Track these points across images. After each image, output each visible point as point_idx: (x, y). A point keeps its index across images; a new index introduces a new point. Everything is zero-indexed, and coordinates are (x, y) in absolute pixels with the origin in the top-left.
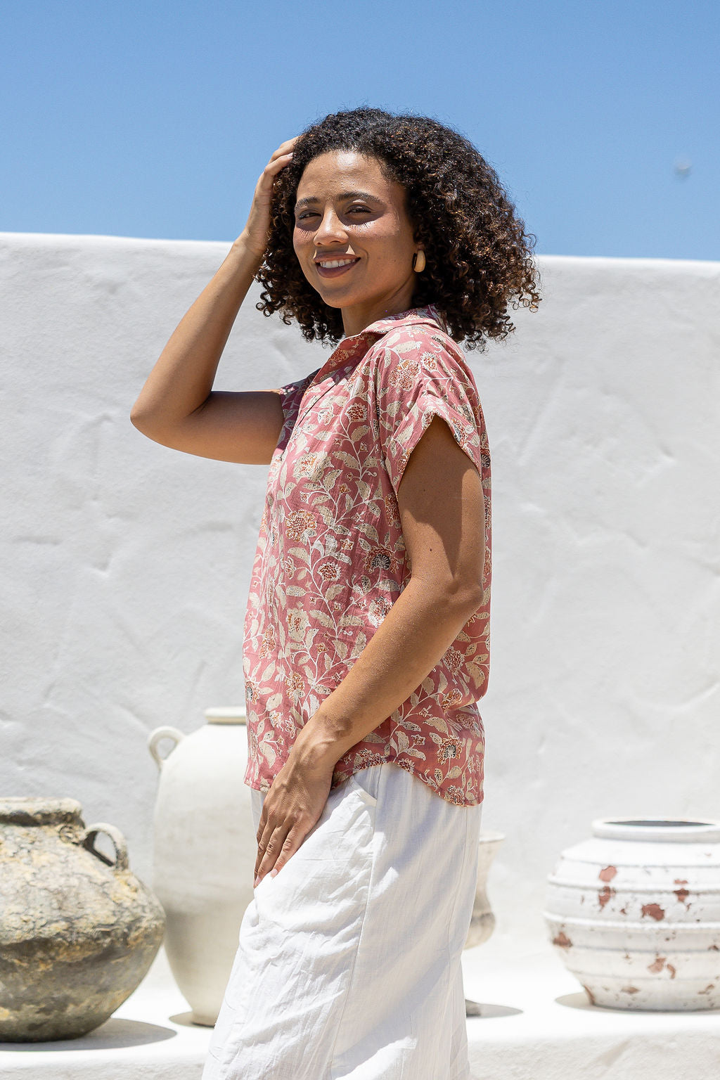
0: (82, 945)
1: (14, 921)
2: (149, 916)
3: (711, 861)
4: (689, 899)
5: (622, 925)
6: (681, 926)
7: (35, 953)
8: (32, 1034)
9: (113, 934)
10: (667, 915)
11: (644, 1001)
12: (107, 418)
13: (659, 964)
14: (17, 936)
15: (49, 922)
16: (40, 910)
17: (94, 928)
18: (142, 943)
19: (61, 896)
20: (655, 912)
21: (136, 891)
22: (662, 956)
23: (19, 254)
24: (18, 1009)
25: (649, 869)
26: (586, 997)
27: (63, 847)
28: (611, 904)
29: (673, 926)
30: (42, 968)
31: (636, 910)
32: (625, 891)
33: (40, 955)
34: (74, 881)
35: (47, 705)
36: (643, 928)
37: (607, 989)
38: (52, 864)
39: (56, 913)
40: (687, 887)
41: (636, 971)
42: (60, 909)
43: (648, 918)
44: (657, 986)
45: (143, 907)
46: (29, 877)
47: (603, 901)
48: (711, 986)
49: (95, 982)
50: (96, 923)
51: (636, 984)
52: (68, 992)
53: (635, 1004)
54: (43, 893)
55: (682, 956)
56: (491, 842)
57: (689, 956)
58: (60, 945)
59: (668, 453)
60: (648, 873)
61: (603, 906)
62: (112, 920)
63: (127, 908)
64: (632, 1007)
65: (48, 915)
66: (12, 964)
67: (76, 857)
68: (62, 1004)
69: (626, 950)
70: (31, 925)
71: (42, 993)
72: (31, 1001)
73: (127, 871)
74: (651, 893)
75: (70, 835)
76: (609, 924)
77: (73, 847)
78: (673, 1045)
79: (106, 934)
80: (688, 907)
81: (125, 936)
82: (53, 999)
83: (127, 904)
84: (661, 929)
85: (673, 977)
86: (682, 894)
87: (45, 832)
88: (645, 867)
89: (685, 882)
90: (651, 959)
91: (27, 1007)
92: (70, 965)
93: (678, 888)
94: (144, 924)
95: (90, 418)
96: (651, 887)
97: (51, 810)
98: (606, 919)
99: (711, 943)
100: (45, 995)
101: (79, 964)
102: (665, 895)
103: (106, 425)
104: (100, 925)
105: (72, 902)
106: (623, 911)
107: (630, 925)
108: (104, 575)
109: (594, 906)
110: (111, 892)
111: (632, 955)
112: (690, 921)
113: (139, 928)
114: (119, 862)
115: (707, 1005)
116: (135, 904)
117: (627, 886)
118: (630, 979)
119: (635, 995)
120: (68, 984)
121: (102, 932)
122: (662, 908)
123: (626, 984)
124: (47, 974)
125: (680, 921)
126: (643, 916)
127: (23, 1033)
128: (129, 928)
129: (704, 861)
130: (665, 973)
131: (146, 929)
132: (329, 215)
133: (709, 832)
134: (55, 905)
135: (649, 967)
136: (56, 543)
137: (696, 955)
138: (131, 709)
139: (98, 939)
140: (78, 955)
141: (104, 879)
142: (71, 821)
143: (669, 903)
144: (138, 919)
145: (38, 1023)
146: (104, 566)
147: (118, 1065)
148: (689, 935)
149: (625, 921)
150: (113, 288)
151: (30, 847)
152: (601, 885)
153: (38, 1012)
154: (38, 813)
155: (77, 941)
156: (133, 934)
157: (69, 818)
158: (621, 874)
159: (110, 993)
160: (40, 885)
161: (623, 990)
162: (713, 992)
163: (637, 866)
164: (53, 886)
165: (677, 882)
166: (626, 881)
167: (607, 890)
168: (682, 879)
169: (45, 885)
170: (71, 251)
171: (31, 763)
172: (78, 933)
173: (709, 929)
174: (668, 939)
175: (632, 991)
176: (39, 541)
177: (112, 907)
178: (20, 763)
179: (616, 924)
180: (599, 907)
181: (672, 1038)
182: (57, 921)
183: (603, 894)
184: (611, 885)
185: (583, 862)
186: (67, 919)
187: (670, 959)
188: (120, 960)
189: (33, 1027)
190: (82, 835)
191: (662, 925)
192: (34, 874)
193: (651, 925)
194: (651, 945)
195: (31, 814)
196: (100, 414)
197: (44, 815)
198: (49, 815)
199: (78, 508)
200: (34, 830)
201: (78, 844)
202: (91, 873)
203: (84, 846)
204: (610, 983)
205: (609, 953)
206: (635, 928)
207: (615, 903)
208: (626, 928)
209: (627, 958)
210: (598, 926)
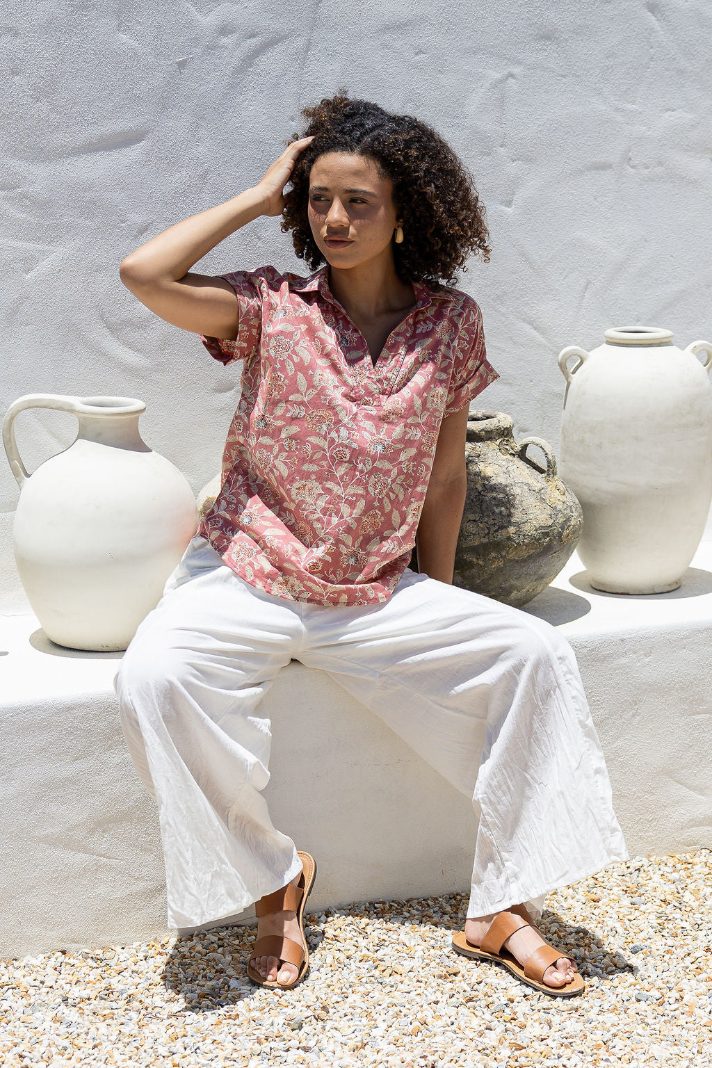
0: (527, 545)
2: (575, 515)
9: (551, 534)
12: (511, 75)
15: (501, 528)
16: (492, 517)
17: (536, 530)
18: (571, 538)
19: (508, 504)
21: (564, 493)
27: (504, 459)
30: (495, 565)
33: (494, 555)
34: (517, 490)
38: (497, 475)
39: (506, 519)
42: (509, 515)
45: (571, 507)
46: (480, 488)
49: (535, 573)
50: (537, 526)
52: (513, 583)
54: (494, 502)
58: (510, 546)
62: (550, 522)
63: (560, 511)
65: (499, 521)
66: (471, 564)
67: (515, 467)
68: (508, 592)
70: (486, 531)
73: (556, 477)
75: (507, 447)
77: (511, 458)
79: (547, 534)
81: (560, 534)
82: (501, 588)
83: (560, 507)
87: (488, 446)
92: (517, 561)
94: (573, 523)
95: (498, 76)
97: (492, 427)
101: (524, 560)
103: (511, 81)
104: (541, 528)
105: (517, 508)
108: (509, 210)
110: (547, 497)
113: (569, 526)
114: (550, 470)
116: (565, 506)
120: (515, 577)
121: (542, 533)
124: (498, 571)
128: (563, 527)
131: (574, 526)
134: (505, 512)
138: (530, 323)
139: (540, 539)
140: (524, 553)
141: (539, 486)
142: (507, 436)
144: (568, 519)
146: (509, 203)
154: (482, 430)
155: (523, 542)
156: (566, 532)
157: (506, 433)
172: (524, 535)
177: (549, 510)
188: (555, 554)
190: (517, 447)
196: (506, 72)
197: (487, 432)
198: (492, 431)
199: (489, 154)
200: (479, 444)
201: (514, 455)
202: (530, 481)
203: (519, 457)
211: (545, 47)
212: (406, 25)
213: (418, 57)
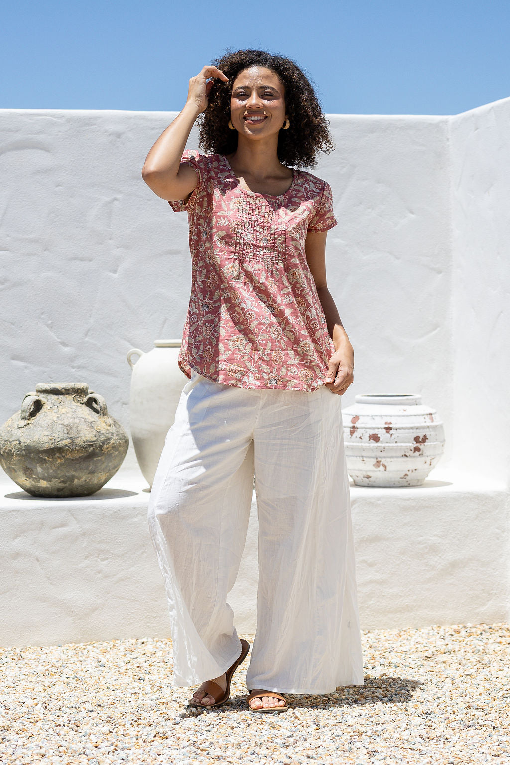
0: (78, 451)
1: (46, 439)
2: (115, 437)
3: (405, 413)
4: (391, 432)
5: (360, 444)
6: (387, 445)
7: (55, 454)
8: (60, 493)
9: (94, 445)
10: (381, 439)
11: (374, 482)
12: (115, 199)
13: (378, 463)
14: (46, 446)
15: (62, 440)
16: (58, 434)
17: (84, 442)
18: (110, 450)
19: (69, 428)
20: (375, 438)
21: (110, 426)
22: (379, 459)
23: (70, 120)
24: (50, 481)
25: (373, 417)
27: (74, 405)
28: (355, 434)
29: (384, 445)
30: (59, 461)
31: (366, 437)
32: (362, 428)
33: (57, 455)
34: (77, 421)
35: (86, 339)
36: (369, 446)
37: (357, 477)
38: (67, 413)
39: (66, 435)
40: (391, 426)
41: (368, 467)
42: (68, 433)
43: (371, 441)
44: (378, 474)
45: (113, 433)
46: (55, 419)
47: (352, 433)
48: (406, 475)
49: (87, 469)
50: (85, 440)
51: (369, 474)
52: (74, 473)
53: (371, 483)
54: (60, 426)
55: (389, 460)
57: (392, 459)
58: (67, 450)
59: (413, 213)
60: (373, 419)
61: (352, 435)
62: (94, 439)
63: (103, 434)
64: (369, 485)
65: (61, 436)
66: (45, 459)
67: (81, 410)
68: (72, 478)
69: (362, 457)
70: (54, 441)
71: (60, 473)
72: (55, 477)
73: (105, 416)
74: (374, 429)
75: (79, 400)
76: (355, 444)
77: (80, 405)
78: (379, 502)
79: (92, 446)
80: (391, 435)
81: (101, 447)
82: (66, 476)
83: (103, 431)
84: (378, 446)
85: (385, 470)
86: (388, 429)
87: (67, 398)
88: (372, 416)
89: (391, 423)
90: (374, 461)
91: (54, 480)
92: (73, 460)
93: (387, 426)
94: (112, 441)
95: (107, 199)
96: (374, 426)
97: (69, 388)
98: (353, 442)
99: (404, 454)
100: (62, 474)
101: (77, 459)
102: (380, 430)
103: (116, 203)
104: (87, 441)
105: (75, 430)
106: (360, 438)
107: (363, 444)
108: (115, 276)
109: (348, 435)
110: (95, 426)
111: (364, 459)
112: (393, 443)
113: (109, 443)
114: (101, 412)
115: (406, 484)
116: (108, 432)
117: (363, 426)
118: (366, 471)
119: (370, 479)
120: (73, 469)
121: (88, 444)
122: (378, 436)
123: (364, 473)
124: (61, 464)
125: (387, 443)
126: (369, 440)
127: (55, 493)
128: (103, 443)
129: (402, 413)
130: (381, 468)
131: (113, 444)
132: (254, 94)
133: (408, 399)
134: (66, 432)
135: (374, 465)
136: (90, 261)
137: (396, 459)
139: (86, 448)
140: (76, 455)
141: (93, 420)
142: (80, 393)
143: (382, 434)
144: (109, 439)
145: (61, 488)
146: (115, 272)
147: (94, 507)
148: (392, 449)
149: (361, 442)
150: (118, 135)
151: (58, 405)
152: (351, 425)
153: (60, 483)
154: (63, 389)
155: (75, 448)
156: (105, 446)
157: (80, 391)
158: (361, 420)
159: (96, 474)
160: (59, 422)
161: (364, 477)
162: (408, 478)
163: (368, 416)
164: (66, 422)
165: (386, 423)
166: (362, 423)
167: (354, 427)
168: (389, 422)
169: (62, 422)
170: (96, 118)
171: (78, 367)
172: (76, 445)
173: (402, 446)
174: (381, 451)
175: (368, 477)
176: (82, 260)
177: (95, 433)
178: (73, 367)
179: (357, 444)
180: (350, 436)
181: (379, 499)
182: (66, 439)
183: (352, 430)
184: (355, 425)
185: (346, 414)
186: (70, 438)
187: (383, 461)
188: (99, 458)
189: (59, 490)
190: (85, 400)
191: (379, 444)
192: (58, 417)
193: (373, 444)
194: (373, 455)
195: (60, 390)
196: (112, 197)
197: (66, 390)
198: (69, 390)
199: (102, 244)
200: (61, 396)
201: (83, 404)
202: (87, 417)
203: (86, 405)
204: (358, 473)
205: (355, 458)
206: (366, 446)
207: (357, 434)
208: (362, 446)
209: (363, 460)
210: (350, 445)
211: (137, 184)
212: (50, 170)
213: (57, 188)
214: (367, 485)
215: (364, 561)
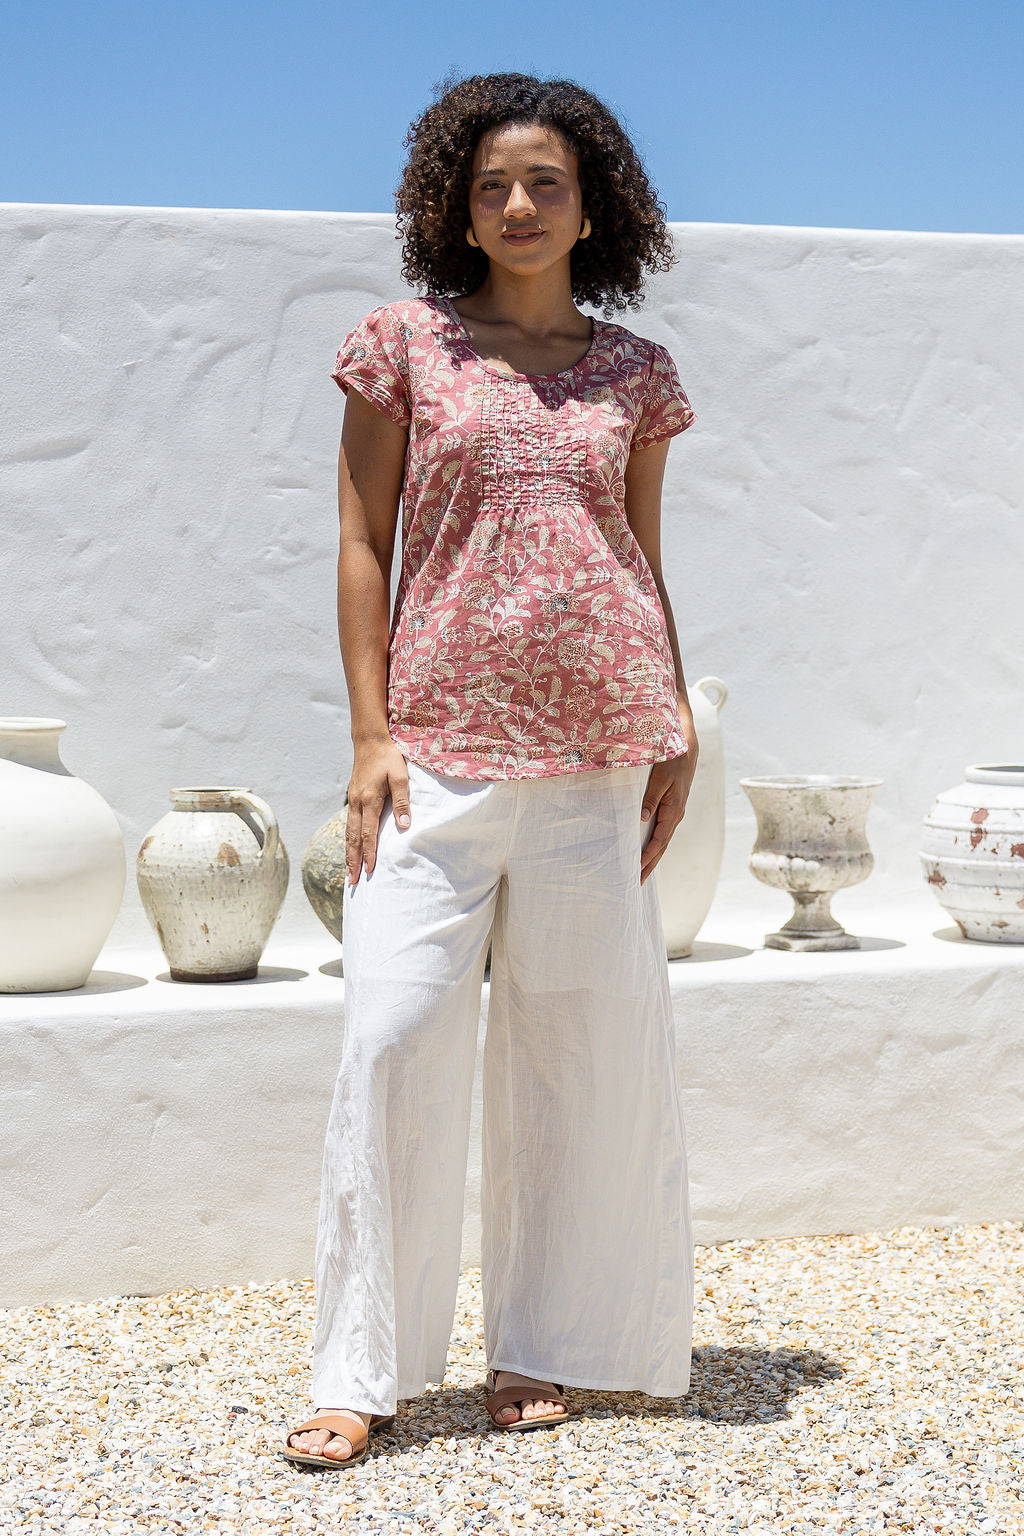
5: (993, 864)
11: (1014, 934)
26: (959, 931)
28: (983, 844)
31: (1006, 850)
32: (996, 833)
36: (1012, 867)
37: (978, 924)
41: (1006, 906)
43: (1016, 857)
47: (975, 842)
51: (1005, 919)
53: (1004, 937)
56: (868, 787)
60: (1018, 815)
61: (975, 846)
64: (1002, 940)
69: (997, 887)
74: (1019, 833)
76: (981, 863)
88: (1015, 809)
90: (1020, 895)
96: (1020, 828)
98: (977, 860)
106: (994, 851)
107: (1000, 864)
109: (967, 846)
111: (1001, 891)
117: (998, 827)
118: (1001, 914)
119: (1005, 929)
123: (997, 919)
126: (1013, 855)
135: (1018, 903)
149: (995, 860)
152: (974, 826)
158: (992, 817)
161: (993, 925)
163: (1007, 809)
166: (996, 823)
167: (979, 831)
175: (1002, 925)
179: (987, 863)
180: (971, 847)
183: (974, 835)
184: (982, 827)
185: (957, 805)
193: (1020, 863)
194: (1019, 882)
204: (979, 917)
205: (981, 890)
206: (1005, 867)
207: (986, 843)
208: (997, 867)
209: (998, 894)
210: (970, 865)
214: (998, 940)
215: (1013, 1090)
